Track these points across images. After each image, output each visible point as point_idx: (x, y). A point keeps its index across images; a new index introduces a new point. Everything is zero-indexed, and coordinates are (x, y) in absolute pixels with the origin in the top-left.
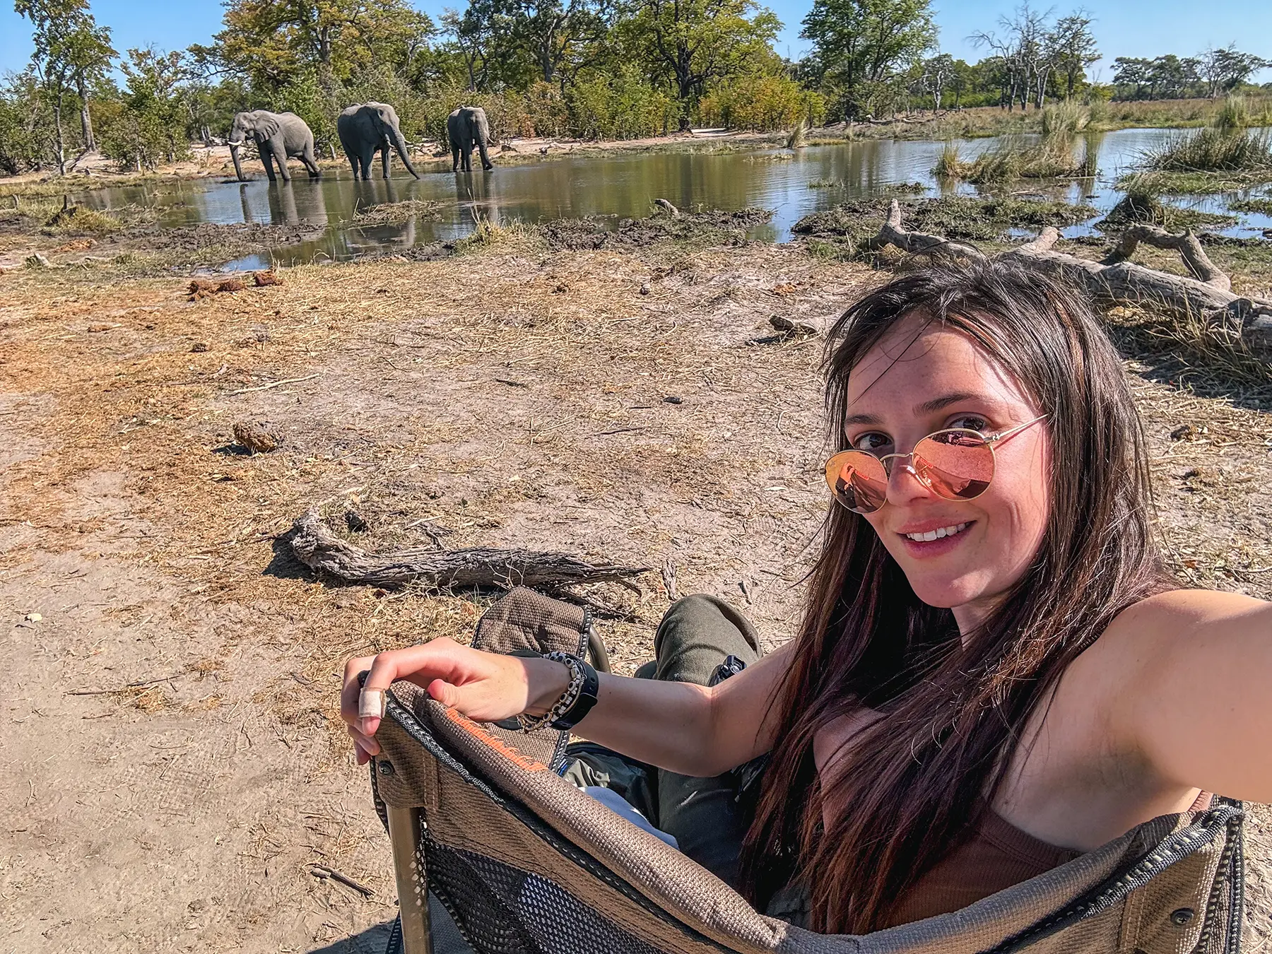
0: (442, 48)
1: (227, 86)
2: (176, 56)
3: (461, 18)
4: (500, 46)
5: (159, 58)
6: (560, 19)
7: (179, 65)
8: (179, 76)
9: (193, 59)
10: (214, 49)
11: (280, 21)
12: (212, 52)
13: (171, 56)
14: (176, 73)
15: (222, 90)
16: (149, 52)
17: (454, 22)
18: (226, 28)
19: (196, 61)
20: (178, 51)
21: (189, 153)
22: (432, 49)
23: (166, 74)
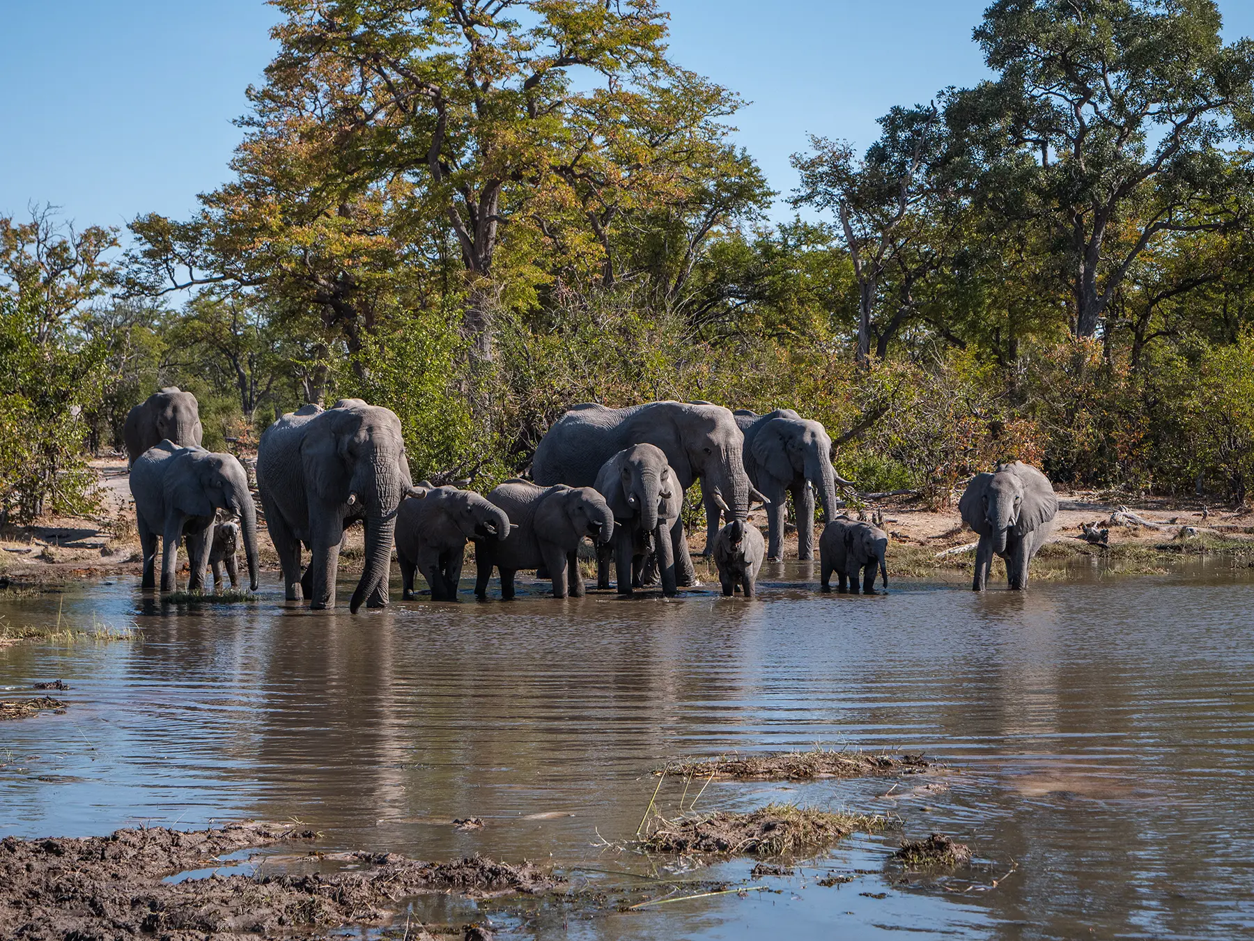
0: (777, 235)
1: (201, 311)
2: (97, 237)
3: (857, 165)
4: (954, 236)
5: (54, 241)
6: (1138, 174)
7: (99, 259)
8: (95, 285)
9: (138, 249)
10: (197, 228)
11: (380, 165)
12: (190, 234)
13: (85, 237)
14: (86, 279)
15: (187, 320)
16: (34, 227)
17: (839, 175)
18: (234, 178)
19: (147, 254)
20: (105, 227)
21: (87, 493)
22: (750, 238)
23: (66, 281)
